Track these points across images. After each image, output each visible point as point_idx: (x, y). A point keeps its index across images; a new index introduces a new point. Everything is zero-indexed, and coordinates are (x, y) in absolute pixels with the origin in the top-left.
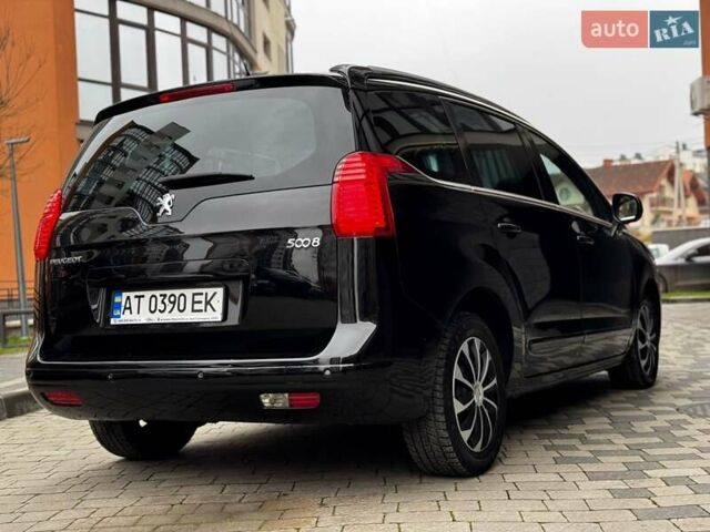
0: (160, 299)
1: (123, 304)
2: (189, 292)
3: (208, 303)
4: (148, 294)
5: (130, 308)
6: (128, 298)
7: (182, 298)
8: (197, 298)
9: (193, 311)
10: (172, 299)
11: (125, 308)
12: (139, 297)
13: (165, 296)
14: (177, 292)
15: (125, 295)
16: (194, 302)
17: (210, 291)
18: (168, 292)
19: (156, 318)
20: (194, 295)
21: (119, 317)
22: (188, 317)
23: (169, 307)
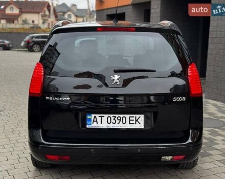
0: (113, 118)
1: (92, 119)
2: (127, 116)
3: (136, 121)
4: (106, 116)
5: (96, 121)
6: (95, 117)
7: (124, 118)
8: (131, 119)
9: (130, 123)
10: (119, 118)
11: (94, 121)
12: (101, 117)
13: (115, 117)
14: (122, 116)
15: (93, 116)
16: (130, 120)
17: (138, 116)
18: (117, 116)
19: (111, 126)
20: (130, 117)
21: (90, 124)
22: (127, 126)
23: (118, 122)
